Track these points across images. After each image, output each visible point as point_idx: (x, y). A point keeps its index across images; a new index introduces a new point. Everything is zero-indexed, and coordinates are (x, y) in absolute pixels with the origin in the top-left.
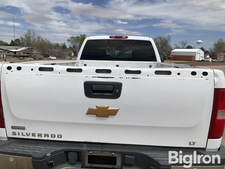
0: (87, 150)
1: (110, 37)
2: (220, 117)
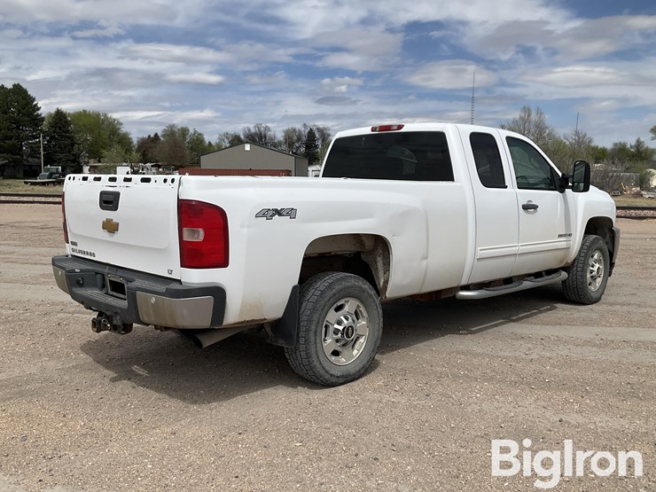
0: (107, 273)
2: (186, 238)
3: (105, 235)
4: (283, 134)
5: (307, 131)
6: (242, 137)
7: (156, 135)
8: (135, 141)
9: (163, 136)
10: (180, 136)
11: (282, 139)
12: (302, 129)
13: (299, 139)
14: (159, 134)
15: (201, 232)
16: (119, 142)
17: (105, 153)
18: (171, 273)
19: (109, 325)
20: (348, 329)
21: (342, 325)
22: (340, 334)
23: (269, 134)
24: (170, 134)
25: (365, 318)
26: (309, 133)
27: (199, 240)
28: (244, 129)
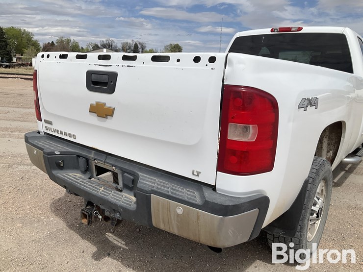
0: (93, 158)
1: (272, 31)
2: (232, 136)
3: (94, 119)
4: (121, 45)
6: (99, 45)
7: (53, 42)
8: (41, 45)
9: (56, 43)
10: (66, 43)
11: (121, 48)
12: (132, 42)
13: (130, 48)
16: (33, 45)
17: (25, 51)
18: (198, 175)
19: (100, 217)
20: (321, 210)
21: (317, 206)
22: (315, 215)
23: (114, 44)
24: (61, 42)
25: (323, 195)
26: (135, 45)
27: (249, 140)
28: (100, 41)
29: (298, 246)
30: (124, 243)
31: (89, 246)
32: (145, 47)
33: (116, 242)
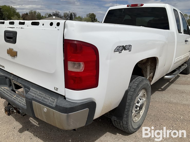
0: (12, 79)
1: (128, 6)
2: (70, 69)
4: (63, 14)
5: (70, 13)
6: (52, 14)
7: (27, 13)
8: (21, 15)
9: (29, 13)
10: (34, 13)
11: (63, 16)
12: (69, 13)
13: (68, 16)
14: (28, 13)
15: (82, 65)
16: (16, 15)
17: (12, 18)
18: (57, 90)
19: (15, 111)
20: (142, 106)
21: (140, 103)
22: (138, 108)
23: (59, 14)
24: (31, 13)
25: (145, 97)
26: (71, 14)
27: (80, 71)
28: (52, 12)
29: (126, 125)
30: (38, 123)
31: (19, 125)
32: (76, 15)
33: (33, 123)
